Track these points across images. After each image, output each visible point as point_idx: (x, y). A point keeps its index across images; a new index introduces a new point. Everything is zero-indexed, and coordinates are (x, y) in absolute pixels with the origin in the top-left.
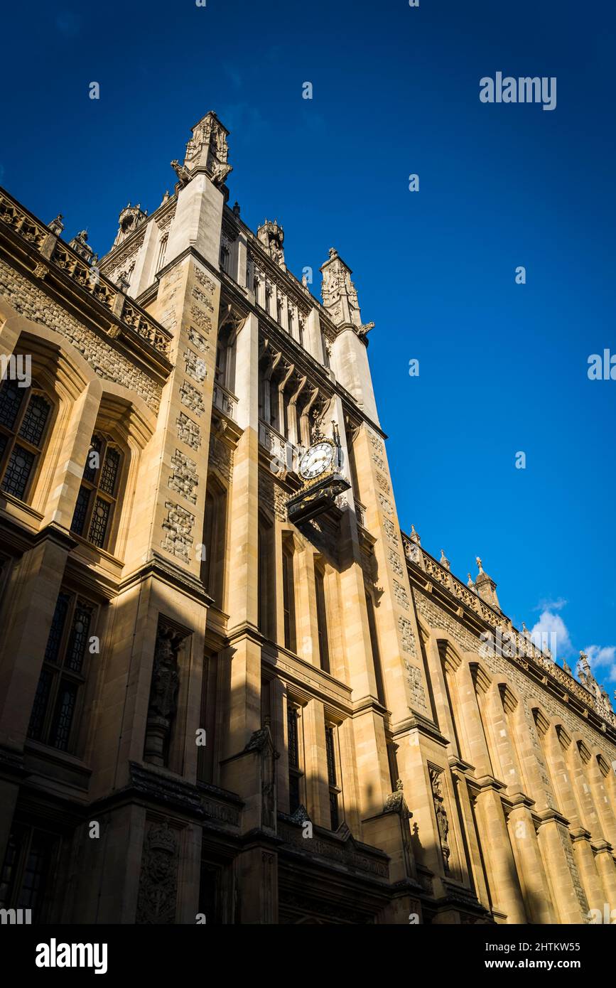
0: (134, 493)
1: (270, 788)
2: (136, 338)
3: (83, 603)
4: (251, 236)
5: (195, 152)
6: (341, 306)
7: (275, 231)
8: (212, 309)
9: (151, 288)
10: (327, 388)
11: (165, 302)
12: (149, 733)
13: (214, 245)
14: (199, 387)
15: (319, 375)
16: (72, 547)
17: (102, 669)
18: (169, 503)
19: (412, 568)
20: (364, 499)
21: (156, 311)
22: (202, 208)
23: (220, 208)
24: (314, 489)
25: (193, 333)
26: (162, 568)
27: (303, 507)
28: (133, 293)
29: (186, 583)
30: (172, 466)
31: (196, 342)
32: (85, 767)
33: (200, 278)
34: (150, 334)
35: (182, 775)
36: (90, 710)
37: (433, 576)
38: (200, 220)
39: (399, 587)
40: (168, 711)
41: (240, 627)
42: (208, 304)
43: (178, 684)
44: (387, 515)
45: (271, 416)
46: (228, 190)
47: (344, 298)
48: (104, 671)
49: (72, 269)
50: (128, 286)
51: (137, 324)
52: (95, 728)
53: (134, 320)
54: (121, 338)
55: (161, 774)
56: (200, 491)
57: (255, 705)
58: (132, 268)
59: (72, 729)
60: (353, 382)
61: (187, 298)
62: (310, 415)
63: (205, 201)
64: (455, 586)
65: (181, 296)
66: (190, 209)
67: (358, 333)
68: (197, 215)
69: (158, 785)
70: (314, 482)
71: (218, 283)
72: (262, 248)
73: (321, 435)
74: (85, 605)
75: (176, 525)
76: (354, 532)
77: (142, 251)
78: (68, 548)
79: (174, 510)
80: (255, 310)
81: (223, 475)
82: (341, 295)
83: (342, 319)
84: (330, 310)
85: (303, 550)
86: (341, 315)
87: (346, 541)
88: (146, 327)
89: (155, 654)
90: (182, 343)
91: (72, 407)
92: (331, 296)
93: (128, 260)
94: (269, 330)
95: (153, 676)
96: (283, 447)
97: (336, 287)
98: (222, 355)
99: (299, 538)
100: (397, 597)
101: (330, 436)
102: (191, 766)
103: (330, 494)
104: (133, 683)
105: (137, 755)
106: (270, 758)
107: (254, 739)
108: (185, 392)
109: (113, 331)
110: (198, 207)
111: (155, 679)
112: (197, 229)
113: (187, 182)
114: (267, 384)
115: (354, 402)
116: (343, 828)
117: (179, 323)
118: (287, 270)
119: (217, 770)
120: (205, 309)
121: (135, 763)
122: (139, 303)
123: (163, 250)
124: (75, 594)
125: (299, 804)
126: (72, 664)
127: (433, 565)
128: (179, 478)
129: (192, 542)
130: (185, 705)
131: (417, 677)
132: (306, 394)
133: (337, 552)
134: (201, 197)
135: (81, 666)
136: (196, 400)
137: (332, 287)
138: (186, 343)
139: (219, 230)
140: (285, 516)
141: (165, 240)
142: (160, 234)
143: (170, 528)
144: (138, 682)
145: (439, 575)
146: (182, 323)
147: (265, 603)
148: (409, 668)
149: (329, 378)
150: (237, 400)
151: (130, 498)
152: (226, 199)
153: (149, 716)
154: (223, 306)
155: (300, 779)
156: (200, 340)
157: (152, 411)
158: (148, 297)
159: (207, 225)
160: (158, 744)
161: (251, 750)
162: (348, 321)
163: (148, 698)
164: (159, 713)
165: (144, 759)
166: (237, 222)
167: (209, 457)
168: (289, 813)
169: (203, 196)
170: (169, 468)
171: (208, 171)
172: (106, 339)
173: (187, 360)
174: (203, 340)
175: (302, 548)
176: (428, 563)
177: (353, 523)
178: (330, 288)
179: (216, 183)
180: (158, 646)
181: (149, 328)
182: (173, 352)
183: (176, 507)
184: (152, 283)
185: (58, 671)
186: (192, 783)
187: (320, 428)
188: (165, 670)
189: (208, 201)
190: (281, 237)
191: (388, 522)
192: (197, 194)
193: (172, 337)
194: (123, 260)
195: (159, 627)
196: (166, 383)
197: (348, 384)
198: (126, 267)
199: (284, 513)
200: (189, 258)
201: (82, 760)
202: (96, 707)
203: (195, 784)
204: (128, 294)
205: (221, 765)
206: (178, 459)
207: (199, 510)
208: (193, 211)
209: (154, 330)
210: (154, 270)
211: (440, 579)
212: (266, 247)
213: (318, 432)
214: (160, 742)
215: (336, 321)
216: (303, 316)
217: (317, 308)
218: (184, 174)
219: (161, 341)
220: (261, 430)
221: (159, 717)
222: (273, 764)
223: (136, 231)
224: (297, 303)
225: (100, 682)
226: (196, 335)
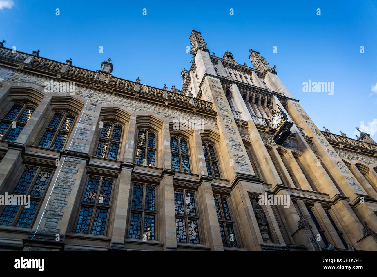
0: (222, 156)
1: (314, 240)
2: (202, 108)
3: (222, 197)
4: (222, 60)
5: (194, 44)
6: (261, 66)
7: (229, 54)
8: (220, 88)
9: (199, 92)
10: (269, 94)
11: (205, 94)
12: (262, 233)
13: (212, 69)
14: (227, 114)
15: (264, 92)
16: (211, 181)
17: (237, 216)
18: (235, 155)
19: (332, 142)
20: (301, 125)
21: (204, 98)
22: (203, 60)
23: (209, 57)
24: (281, 130)
25: (218, 99)
26: (242, 177)
27: (280, 138)
28: (195, 96)
29: (252, 178)
30: (230, 143)
31: (220, 101)
32: (246, 251)
33: (212, 81)
34: (205, 106)
35: (280, 244)
36: (239, 231)
37: (341, 142)
38: (204, 64)
39: (329, 151)
40: (265, 223)
41: (276, 187)
42: (218, 88)
43: (264, 213)
44: (312, 128)
45: (255, 113)
46: (208, 50)
47: (261, 63)
48: (238, 217)
49: (175, 98)
50: (192, 95)
51: (200, 104)
52: (243, 237)
53: (199, 104)
54: (197, 111)
55: (272, 246)
56: (243, 147)
57: (295, 212)
58: (191, 89)
59: (236, 239)
60: (278, 88)
61: (211, 89)
62: (268, 106)
63: (203, 57)
64: (352, 142)
65: (209, 89)
66: (200, 62)
67: (272, 72)
68: (203, 63)
69: (273, 250)
70: (280, 128)
71: (218, 80)
72: (227, 61)
73: (275, 111)
74: (223, 198)
75: (240, 161)
76: (303, 138)
77: (192, 82)
78: (210, 181)
79: (237, 157)
80: (234, 82)
81: (247, 138)
82: (260, 62)
83: (264, 70)
84: (258, 69)
85: (287, 152)
86: (263, 69)
87: (301, 143)
88: (203, 104)
89: (252, 206)
90: (216, 104)
91: (192, 138)
92: (257, 65)
93: (189, 87)
94: (241, 86)
95: (255, 213)
96: (264, 121)
97: (257, 61)
98: (230, 101)
99: (283, 148)
100: (330, 155)
101: (278, 110)
102: (281, 240)
103: (287, 129)
104: (249, 218)
105: (261, 241)
106: (309, 229)
107: (299, 224)
108: (224, 118)
109: (194, 110)
110: (202, 60)
111: (256, 214)
112: (205, 67)
113: (195, 55)
114: (249, 103)
115: (281, 95)
116: (350, 247)
117: (212, 98)
118: (238, 64)
119: (291, 238)
120: (218, 90)
121: (262, 244)
122: (198, 98)
123: (198, 78)
124: (218, 195)
125: (328, 243)
126: (227, 218)
127: (339, 138)
128: (234, 146)
129: (247, 165)
130: (270, 219)
131: (353, 181)
132: (263, 100)
133: (299, 148)
134: (201, 57)
135: (230, 217)
136: (228, 119)
137: (256, 61)
138: (217, 103)
139: (212, 63)
140: (275, 143)
141: (197, 75)
142: (195, 74)
143: (238, 163)
144: (250, 217)
145: (344, 140)
146: (213, 98)
147: (282, 175)
148: (348, 179)
149: (269, 91)
150: (241, 113)
151: (222, 159)
152: (209, 53)
153: (259, 227)
154: (223, 86)
155: (324, 233)
156: (221, 100)
157: (216, 129)
158: (200, 95)
159: (207, 64)
160: (266, 236)
161: (300, 228)
162: (266, 69)
163: (256, 221)
164: (263, 225)
165: (264, 242)
166: (216, 58)
167: (240, 135)
168: (325, 247)
169: (202, 56)
170: (230, 144)
171: (200, 48)
172: (193, 113)
173: (220, 108)
174: (222, 99)
175: (286, 152)
176: (337, 138)
177: (301, 135)
178: (255, 62)
179: (204, 50)
180: (252, 203)
181: (204, 104)
182: (215, 108)
183: (237, 156)
184: (199, 90)
185: (224, 222)
186: (285, 246)
187: (273, 109)
188: (258, 210)
189: (204, 57)
190: (231, 55)
191: (314, 130)
192: (200, 57)
193: (212, 103)
194: (187, 87)
195: (249, 196)
196: (217, 118)
197: (276, 90)
198: (189, 90)
199: (274, 142)
200: (206, 77)
201: (244, 249)
202: (241, 230)
203: (286, 246)
204: (194, 97)
205: (292, 237)
206: (231, 140)
207: (245, 153)
208: (201, 62)
209: (206, 104)
210: (198, 86)
211: (345, 141)
212: (228, 61)
213: (273, 111)
214: (267, 235)
215: (262, 71)
216: (250, 75)
217: (254, 71)
218: (193, 53)
219: (209, 106)
220: (254, 119)
221: (263, 226)
222: (311, 231)
223: (187, 77)
224: (246, 73)
225: (239, 221)
226: (219, 99)
